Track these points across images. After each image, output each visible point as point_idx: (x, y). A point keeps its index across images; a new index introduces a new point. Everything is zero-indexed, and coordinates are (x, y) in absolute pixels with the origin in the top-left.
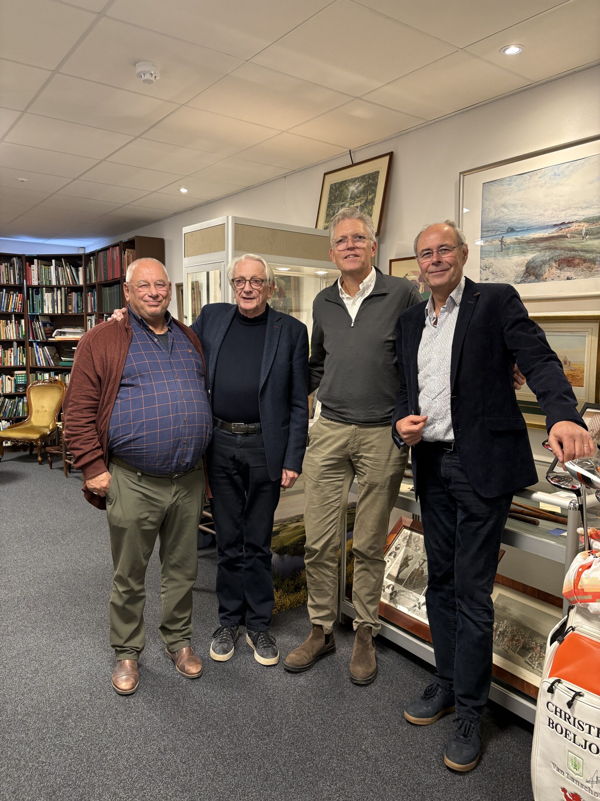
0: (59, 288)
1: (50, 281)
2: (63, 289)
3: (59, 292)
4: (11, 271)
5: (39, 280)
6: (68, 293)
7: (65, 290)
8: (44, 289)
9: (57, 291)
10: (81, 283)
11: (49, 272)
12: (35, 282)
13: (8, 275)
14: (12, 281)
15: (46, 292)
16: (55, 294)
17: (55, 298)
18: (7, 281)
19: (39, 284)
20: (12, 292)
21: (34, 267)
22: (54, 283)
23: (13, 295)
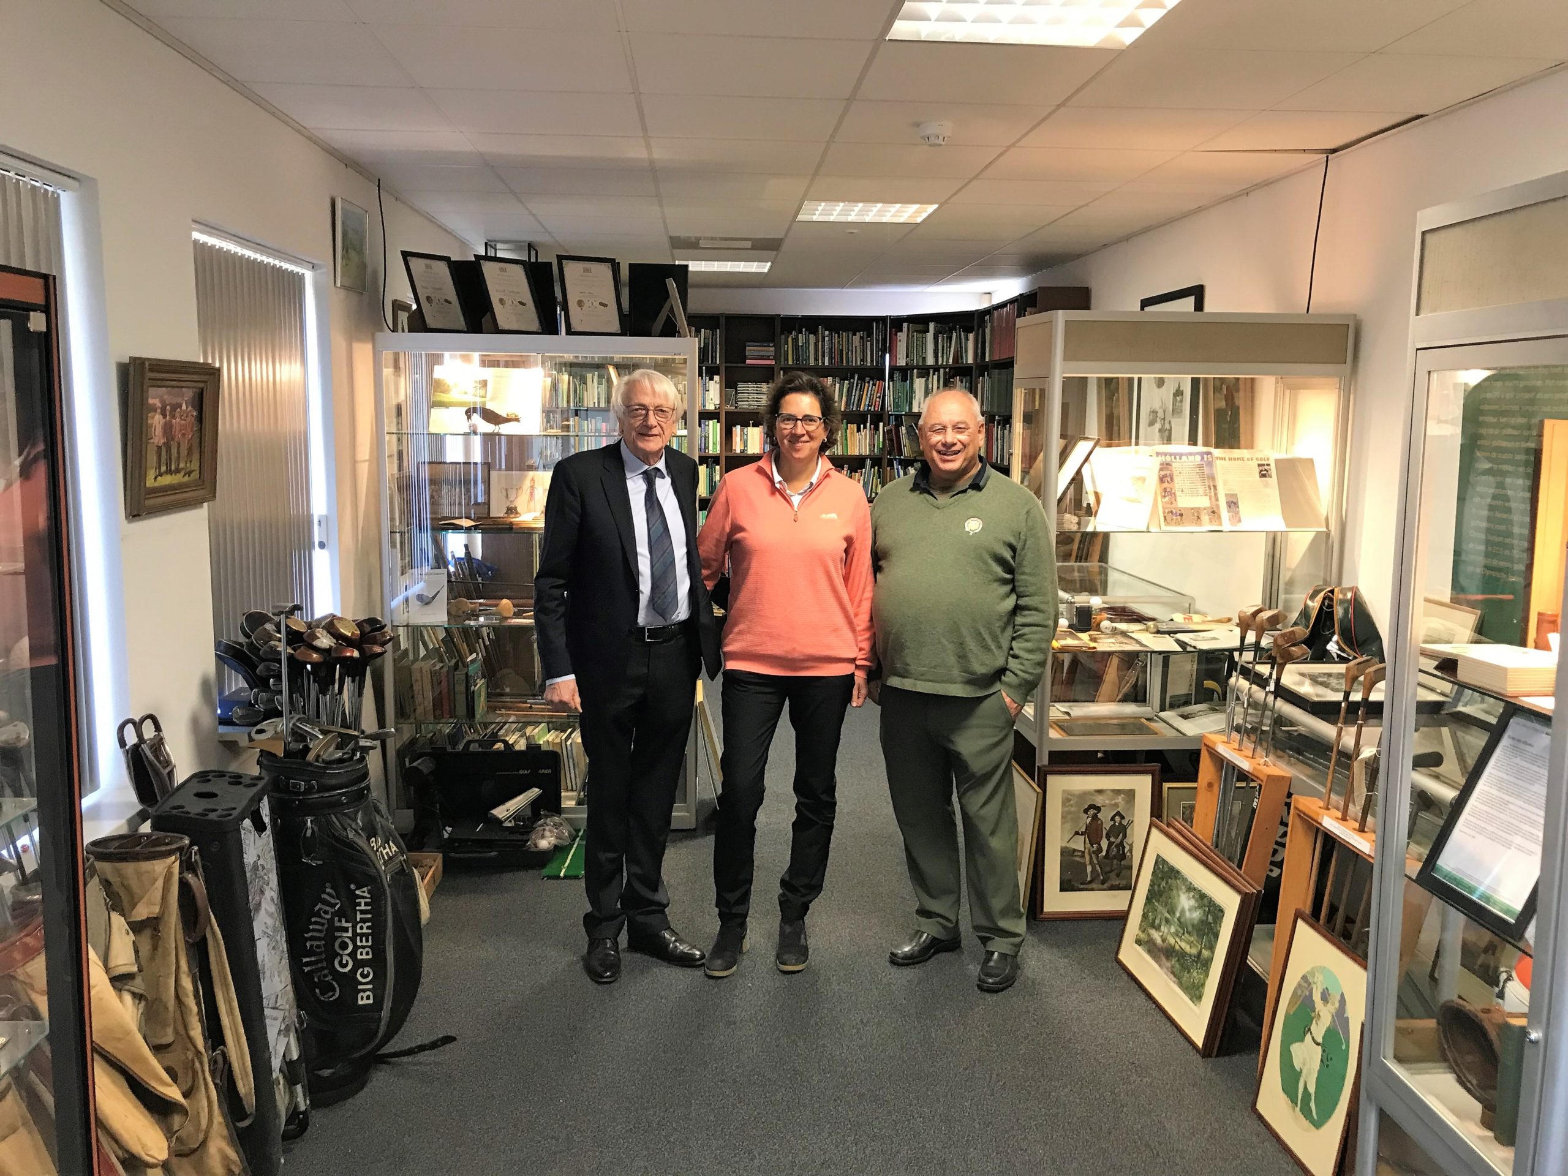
0: (936, 369)
1: (924, 359)
2: (942, 370)
3: (936, 377)
4: (869, 343)
5: (907, 357)
6: (950, 378)
7: (945, 373)
8: (915, 371)
9: (934, 374)
10: (970, 361)
11: (924, 344)
12: (902, 362)
13: (864, 352)
14: (869, 360)
15: (918, 377)
16: (930, 379)
17: (930, 386)
18: (862, 360)
19: (907, 364)
20: (867, 379)
21: (902, 336)
22: (930, 361)
23: (869, 383)
